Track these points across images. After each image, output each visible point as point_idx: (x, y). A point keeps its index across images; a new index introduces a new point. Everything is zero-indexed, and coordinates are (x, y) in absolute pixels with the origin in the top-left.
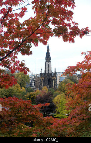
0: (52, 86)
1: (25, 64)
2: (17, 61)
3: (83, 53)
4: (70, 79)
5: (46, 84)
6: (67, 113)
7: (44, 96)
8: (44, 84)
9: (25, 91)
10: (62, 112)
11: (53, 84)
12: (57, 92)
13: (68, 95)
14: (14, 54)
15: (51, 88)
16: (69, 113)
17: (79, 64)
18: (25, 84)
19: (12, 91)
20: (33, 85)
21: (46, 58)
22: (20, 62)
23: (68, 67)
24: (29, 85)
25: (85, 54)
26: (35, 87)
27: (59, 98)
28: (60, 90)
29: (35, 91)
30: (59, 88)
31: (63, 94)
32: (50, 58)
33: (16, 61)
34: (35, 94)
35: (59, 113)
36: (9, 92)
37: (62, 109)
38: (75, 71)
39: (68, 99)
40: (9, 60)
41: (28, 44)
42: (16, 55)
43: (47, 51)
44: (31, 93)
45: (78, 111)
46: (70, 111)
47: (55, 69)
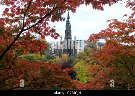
0: (72, 54)
1: (56, 30)
2: (48, 27)
3: (108, 21)
4: (90, 47)
5: (66, 52)
6: (87, 80)
7: (64, 63)
8: (64, 52)
9: (45, 58)
10: (82, 79)
11: (73, 52)
12: (77, 59)
13: (88, 63)
14: (45, 21)
15: (71, 55)
16: (88, 80)
17: (102, 32)
18: (45, 52)
19: (32, 58)
20: (53, 53)
21: (66, 26)
22: (51, 29)
23: (92, 35)
24: (49, 53)
25: (111, 22)
26: (54, 55)
27: (79, 65)
28: (80, 58)
29: (55, 58)
30: (78, 56)
31: (83, 62)
32: (70, 26)
33: (46, 27)
34: (55, 61)
35: (79, 79)
36: (29, 59)
37: (82, 75)
38: (98, 39)
39: (88, 66)
40: (40, 26)
41: (59, 11)
42: (47, 22)
43: (67, 19)
44: (51, 60)
45: (102, 75)
46: (89, 78)
47: (75, 37)
